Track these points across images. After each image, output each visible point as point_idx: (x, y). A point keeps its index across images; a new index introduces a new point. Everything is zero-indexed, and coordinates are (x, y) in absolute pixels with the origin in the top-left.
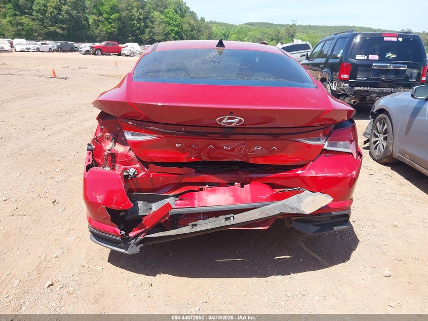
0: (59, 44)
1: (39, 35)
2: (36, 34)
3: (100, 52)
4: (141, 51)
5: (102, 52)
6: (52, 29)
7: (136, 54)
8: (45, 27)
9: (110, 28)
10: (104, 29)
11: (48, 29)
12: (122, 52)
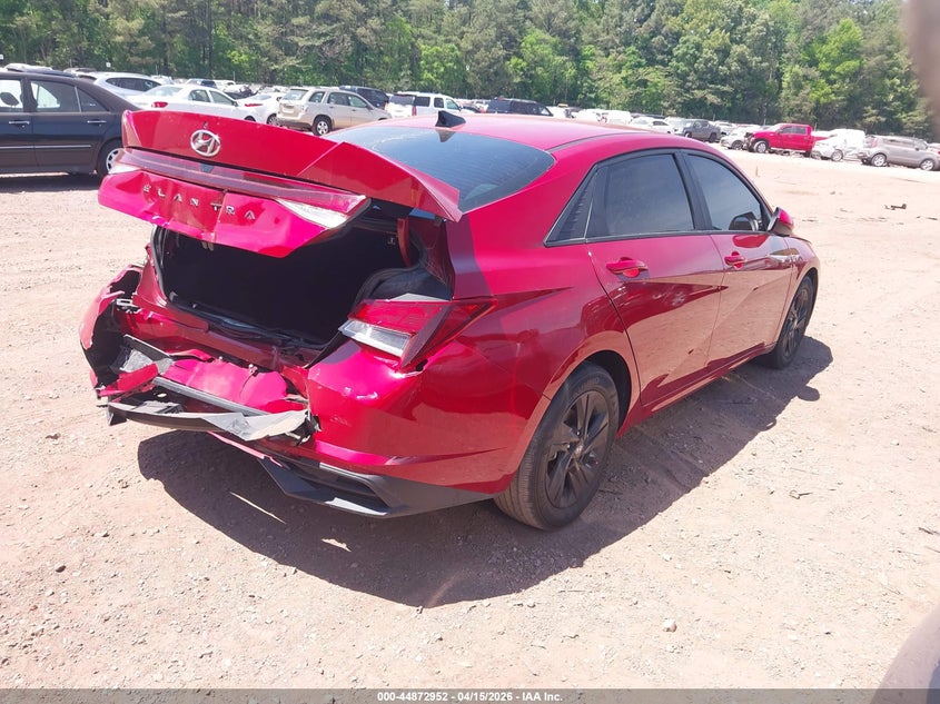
0: (688, 125)
1: (672, 106)
2: (666, 104)
3: (763, 146)
4: (865, 150)
5: (768, 147)
6: (699, 94)
7: (847, 156)
8: (687, 91)
9: (826, 95)
10: (814, 96)
11: (693, 94)
12: (815, 148)
